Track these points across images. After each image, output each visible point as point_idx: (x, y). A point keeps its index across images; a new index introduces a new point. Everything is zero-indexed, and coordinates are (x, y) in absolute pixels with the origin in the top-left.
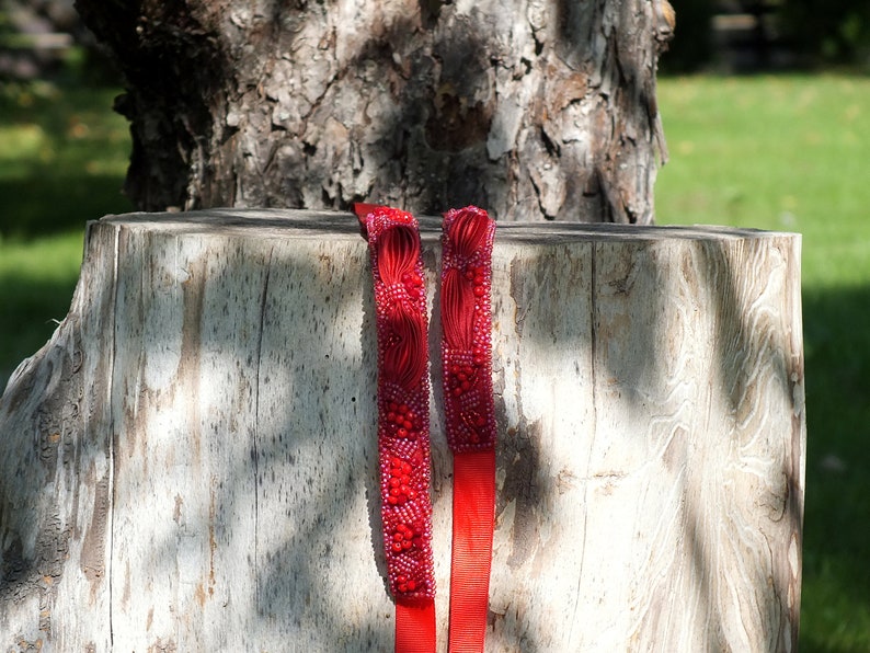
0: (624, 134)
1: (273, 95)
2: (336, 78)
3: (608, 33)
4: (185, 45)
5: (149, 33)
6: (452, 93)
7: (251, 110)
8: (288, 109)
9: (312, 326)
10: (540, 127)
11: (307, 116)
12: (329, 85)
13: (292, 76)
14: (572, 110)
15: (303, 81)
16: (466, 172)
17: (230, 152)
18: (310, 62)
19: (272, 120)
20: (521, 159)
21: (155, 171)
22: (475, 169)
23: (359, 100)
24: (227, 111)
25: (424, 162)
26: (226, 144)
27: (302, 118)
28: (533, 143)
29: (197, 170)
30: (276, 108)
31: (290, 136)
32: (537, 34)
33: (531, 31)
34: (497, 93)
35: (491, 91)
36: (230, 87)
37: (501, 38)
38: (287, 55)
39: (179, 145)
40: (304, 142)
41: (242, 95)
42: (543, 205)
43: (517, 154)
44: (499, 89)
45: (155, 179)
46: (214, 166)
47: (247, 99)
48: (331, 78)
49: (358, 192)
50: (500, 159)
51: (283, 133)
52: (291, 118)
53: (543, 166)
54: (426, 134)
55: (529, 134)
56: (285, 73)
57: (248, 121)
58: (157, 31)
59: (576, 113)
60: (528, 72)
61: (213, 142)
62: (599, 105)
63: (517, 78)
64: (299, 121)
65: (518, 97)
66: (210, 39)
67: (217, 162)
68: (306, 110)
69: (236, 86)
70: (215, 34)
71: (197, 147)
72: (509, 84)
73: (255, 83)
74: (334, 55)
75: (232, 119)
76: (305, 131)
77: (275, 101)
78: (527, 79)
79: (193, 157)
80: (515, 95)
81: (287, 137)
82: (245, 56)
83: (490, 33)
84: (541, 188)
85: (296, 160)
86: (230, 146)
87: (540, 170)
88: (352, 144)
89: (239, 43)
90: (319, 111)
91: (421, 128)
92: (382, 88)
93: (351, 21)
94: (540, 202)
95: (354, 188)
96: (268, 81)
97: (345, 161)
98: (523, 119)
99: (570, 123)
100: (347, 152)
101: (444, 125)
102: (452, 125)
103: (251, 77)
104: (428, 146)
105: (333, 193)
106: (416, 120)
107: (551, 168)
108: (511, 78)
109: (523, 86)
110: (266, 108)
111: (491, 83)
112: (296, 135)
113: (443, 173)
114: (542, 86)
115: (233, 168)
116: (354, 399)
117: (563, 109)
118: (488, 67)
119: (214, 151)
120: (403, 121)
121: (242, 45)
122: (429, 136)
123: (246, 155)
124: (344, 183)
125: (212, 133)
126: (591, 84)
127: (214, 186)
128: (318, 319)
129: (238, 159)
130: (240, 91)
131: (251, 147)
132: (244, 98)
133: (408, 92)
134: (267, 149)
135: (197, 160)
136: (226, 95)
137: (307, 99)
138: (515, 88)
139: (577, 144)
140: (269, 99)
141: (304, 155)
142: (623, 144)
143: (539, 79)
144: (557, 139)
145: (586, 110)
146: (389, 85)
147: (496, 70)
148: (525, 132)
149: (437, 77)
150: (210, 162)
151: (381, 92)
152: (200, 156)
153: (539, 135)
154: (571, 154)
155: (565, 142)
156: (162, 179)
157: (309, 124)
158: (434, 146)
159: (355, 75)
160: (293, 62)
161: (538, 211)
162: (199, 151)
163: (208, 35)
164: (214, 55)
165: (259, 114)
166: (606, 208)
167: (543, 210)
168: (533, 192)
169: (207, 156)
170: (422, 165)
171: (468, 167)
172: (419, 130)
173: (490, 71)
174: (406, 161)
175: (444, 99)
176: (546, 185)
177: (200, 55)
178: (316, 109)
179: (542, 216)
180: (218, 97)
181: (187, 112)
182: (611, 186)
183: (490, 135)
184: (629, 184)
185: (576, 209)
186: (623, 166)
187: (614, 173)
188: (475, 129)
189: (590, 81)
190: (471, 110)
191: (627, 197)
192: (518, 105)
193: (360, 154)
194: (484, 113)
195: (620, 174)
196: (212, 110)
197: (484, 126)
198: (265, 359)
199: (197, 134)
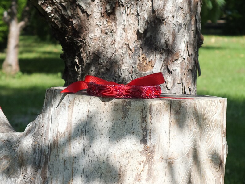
0: (189, 68)
2: (115, 52)
3: (185, 42)
4: (77, 43)
5: (68, 39)
6: (145, 57)
7: (93, 59)
8: (103, 59)
9: (100, 119)
10: (167, 66)
11: (107, 62)
12: (113, 54)
13: (104, 51)
14: (175, 62)
15: (107, 52)
18: (108, 48)
19: (98, 62)
21: (70, 73)
23: (121, 58)
24: (87, 59)
25: (137, 74)
26: (87, 68)
27: (106, 62)
28: (165, 70)
29: (80, 74)
30: (100, 59)
31: (103, 66)
32: (167, 42)
33: (165, 41)
34: (156, 57)
36: (88, 53)
37: (158, 43)
38: (103, 46)
39: (75, 67)
40: (106, 68)
41: (91, 55)
45: (70, 75)
48: (114, 52)
51: (101, 66)
52: (103, 62)
53: (167, 76)
55: (164, 68)
56: (102, 50)
57: (93, 62)
58: (70, 38)
59: (177, 63)
60: (164, 52)
61: (84, 67)
62: (183, 61)
63: (162, 54)
64: (105, 63)
65: (162, 58)
66: (83, 41)
67: (85, 72)
68: (107, 60)
69: (90, 53)
70: (85, 40)
71: (80, 68)
72: (159, 55)
73: (94, 52)
74: (115, 46)
75: (88, 62)
76: (107, 65)
77: (100, 57)
78: (164, 54)
79: (79, 71)
81: (102, 67)
82: (92, 45)
83: (155, 42)
85: (104, 73)
87: (167, 77)
88: (119, 69)
89: (90, 42)
91: (136, 66)
92: (127, 55)
93: (119, 37)
94: (166, 85)
95: (119, 81)
96: (98, 52)
97: (117, 73)
98: (163, 64)
99: (175, 65)
101: (142, 65)
102: (144, 65)
103: (93, 51)
104: (138, 71)
106: (135, 63)
107: (170, 77)
108: (160, 53)
109: (163, 56)
110: (97, 59)
111: (155, 55)
112: (105, 66)
114: (168, 56)
115: (88, 74)
116: (109, 138)
117: (173, 62)
118: (154, 51)
119: (84, 69)
120: (132, 64)
121: (91, 43)
122: (138, 68)
123: (92, 71)
124: (117, 79)
125: (83, 65)
126: (181, 55)
127: (84, 78)
128: (101, 117)
129: (90, 72)
133: (134, 56)
134: (97, 70)
136: (87, 55)
137: (107, 57)
138: (161, 56)
139: (176, 71)
140: (98, 57)
141: (106, 71)
142: (189, 71)
143: (167, 54)
144: (171, 69)
145: (179, 62)
146: (129, 54)
147: (156, 51)
148: (163, 67)
149: (141, 53)
150: (83, 72)
152: (81, 70)
153: (167, 68)
154: (175, 73)
155: (173, 70)
156: (72, 76)
158: (140, 70)
159: (120, 51)
160: (104, 47)
161: (166, 88)
163: (83, 40)
164: (84, 45)
165: (95, 61)
166: (183, 87)
167: (167, 87)
168: (165, 83)
170: (136, 75)
172: (135, 66)
174: (132, 74)
175: (142, 58)
176: (168, 81)
177: (81, 45)
178: (110, 60)
180: (85, 56)
181: (77, 59)
182: (185, 82)
183: (154, 68)
184: (189, 81)
185: (175, 87)
186: (188, 76)
187: (186, 78)
188: (150, 66)
189: (180, 55)
190: (149, 61)
191: (189, 85)
192: (161, 61)
193: (121, 72)
194: (153, 62)
195: (187, 78)
196: (84, 59)
197: (152, 65)
198: (88, 126)
199: (80, 65)
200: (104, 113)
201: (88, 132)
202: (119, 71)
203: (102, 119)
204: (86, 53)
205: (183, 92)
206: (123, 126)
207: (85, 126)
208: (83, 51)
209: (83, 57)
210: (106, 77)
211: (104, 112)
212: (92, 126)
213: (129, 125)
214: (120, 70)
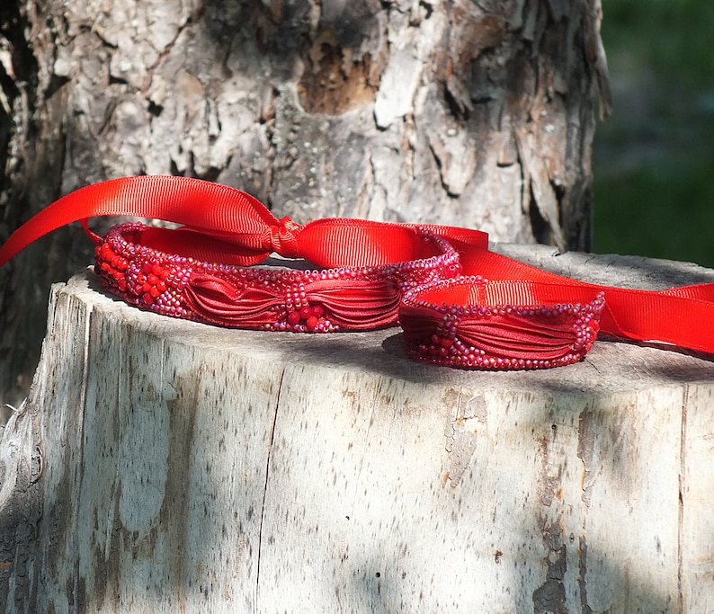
0: (551, 89)
1: (111, 39)
2: (189, 21)
6: (333, 43)
7: (86, 56)
8: (129, 57)
9: (330, 478)
10: (444, 84)
11: (153, 67)
12: (180, 29)
13: (136, 16)
14: (484, 61)
15: (149, 23)
16: (349, 140)
17: (59, 107)
19: (110, 71)
20: (419, 124)
22: (361, 137)
23: (217, 49)
24: (55, 55)
25: (297, 128)
26: (54, 98)
27: (147, 69)
28: (433, 103)
29: (21, 123)
30: (115, 56)
31: (132, 90)
34: (389, 43)
35: (382, 40)
36: (59, 27)
40: (148, 99)
41: (73, 38)
42: (446, 181)
43: (413, 117)
44: (392, 37)
46: (41, 122)
47: (79, 42)
48: (183, 21)
49: (214, 164)
50: (391, 125)
51: (123, 88)
52: (134, 70)
53: (446, 132)
54: (300, 93)
55: (429, 92)
56: (127, 12)
57: (81, 70)
59: (492, 64)
60: (428, 17)
61: (40, 91)
62: (520, 53)
63: (415, 24)
64: (143, 73)
65: (415, 47)
67: (44, 116)
68: (152, 59)
69: (67, 27)
71: (20, 94)
72: (405, 32)
73: (88, 24)
75: (61, 67)
76: (150, 85)
77: (115, 47)
78: (428, 25)
79: (16, 107)
80: (412, 45)
81: (127, 92)
84: (443, 160)
85: (139, 120)
86: (59, 99)
87: (443, 136)
88: (208, 104)
90: (167, 61)
91: (294, 85)
92: (246, 34)
94: (441, 177)
95: (209, 159)
96: (107, 21)
97: (199, 124)
98: (421, 75)
100: (202, 113)
101: (323, 82)
102: (333, 82)
103: (84, 16)
104: (301, 109)
105: (183, 164)
106: (288, 75)
107: (457, 134)
108: (406, 23)
109: (422, 33)
110: (103, 55)
111: (382, 30)
112: (139, 89)
113: (320, 142)
114: (447, 33)
115: (61, 127)
117: (473, 61)
118: (378, 11)
119: (40, 103)
120: (272, 76)
122: (304, 95)
123: (78, 113)
124: (197, 152)
125: (38, 81)
126: (510, 28)
127: (40, 147)
128: (337, 470)
129: (68, 118)
130: (71, 32)
131: (83, 102)
132: (77, 41)
133: (279, 40)
134: (103, 106)
135: (21, 110)
136: (55, 36)
137: (153, 46)
138: (412, 36)
140: (106, 44)
141: (148, 115)
142: (550, 100)
143: (442, 25)
144: (463, 99)
145: (501, 60)
146: (254, 31)
147: (388, 14)
148: (424, 91)
149: (315, 22)
150: (36, 116)
151: (244, 40)
152: (24, 105)
153: (442, 94)
154: (482, 115)
155: (475, 102)
157: (157, 78)
158: (310, 107)
159: (214, 17)
161: (439, 187)
162: (22, 100)
165: (95, 62)
166: (526, 182)
167: (445, 186)
168: (434, 163)
169: (32, 108)
170: (294, 132)
171: (352, 134)
172: (288, 91)
173: (381, 15)
174: (274, 125)
175: (323, 50)
176: (450, 156)
178: (164, 59)
179: (444, 193)
180: (45, 37)
181: (8, 50)
182: (533, 153)
183: (379, 95)
184: (556, 150)
185: (487, 184)
186: (550, 128)
187: (538, 137)
188: (362, 86)
189: (507, 24)
190: (356, 63)
191: (553, 167)
192: (415, 58)
193: (217, 115)
194: (374, 67)
195: (545, 138)
196: (38, 53)
197: (372, 83)
198: (269, 513)
199: (20, 78)
200: (353, 449)
201: (271, 540)
202: (208, 110)
203: (340, 481)
204: (50, 23)
205: (526, 203)
206: (449, 521)
207: (257, 511)
208: (33, 17)
209: (36, 43)
210: (146, 143)
211: (351, 446)
212: (292, 514)
213: (478, 515)
214: (216, 108)
